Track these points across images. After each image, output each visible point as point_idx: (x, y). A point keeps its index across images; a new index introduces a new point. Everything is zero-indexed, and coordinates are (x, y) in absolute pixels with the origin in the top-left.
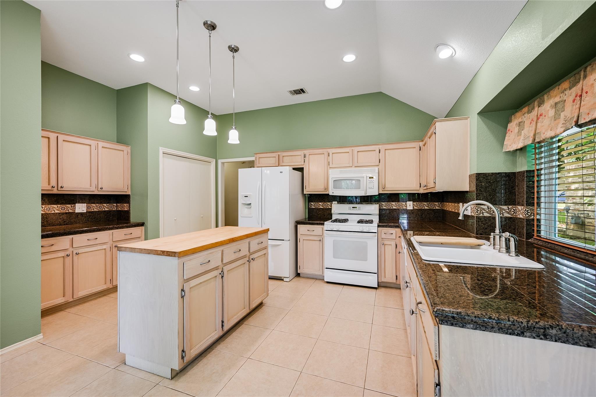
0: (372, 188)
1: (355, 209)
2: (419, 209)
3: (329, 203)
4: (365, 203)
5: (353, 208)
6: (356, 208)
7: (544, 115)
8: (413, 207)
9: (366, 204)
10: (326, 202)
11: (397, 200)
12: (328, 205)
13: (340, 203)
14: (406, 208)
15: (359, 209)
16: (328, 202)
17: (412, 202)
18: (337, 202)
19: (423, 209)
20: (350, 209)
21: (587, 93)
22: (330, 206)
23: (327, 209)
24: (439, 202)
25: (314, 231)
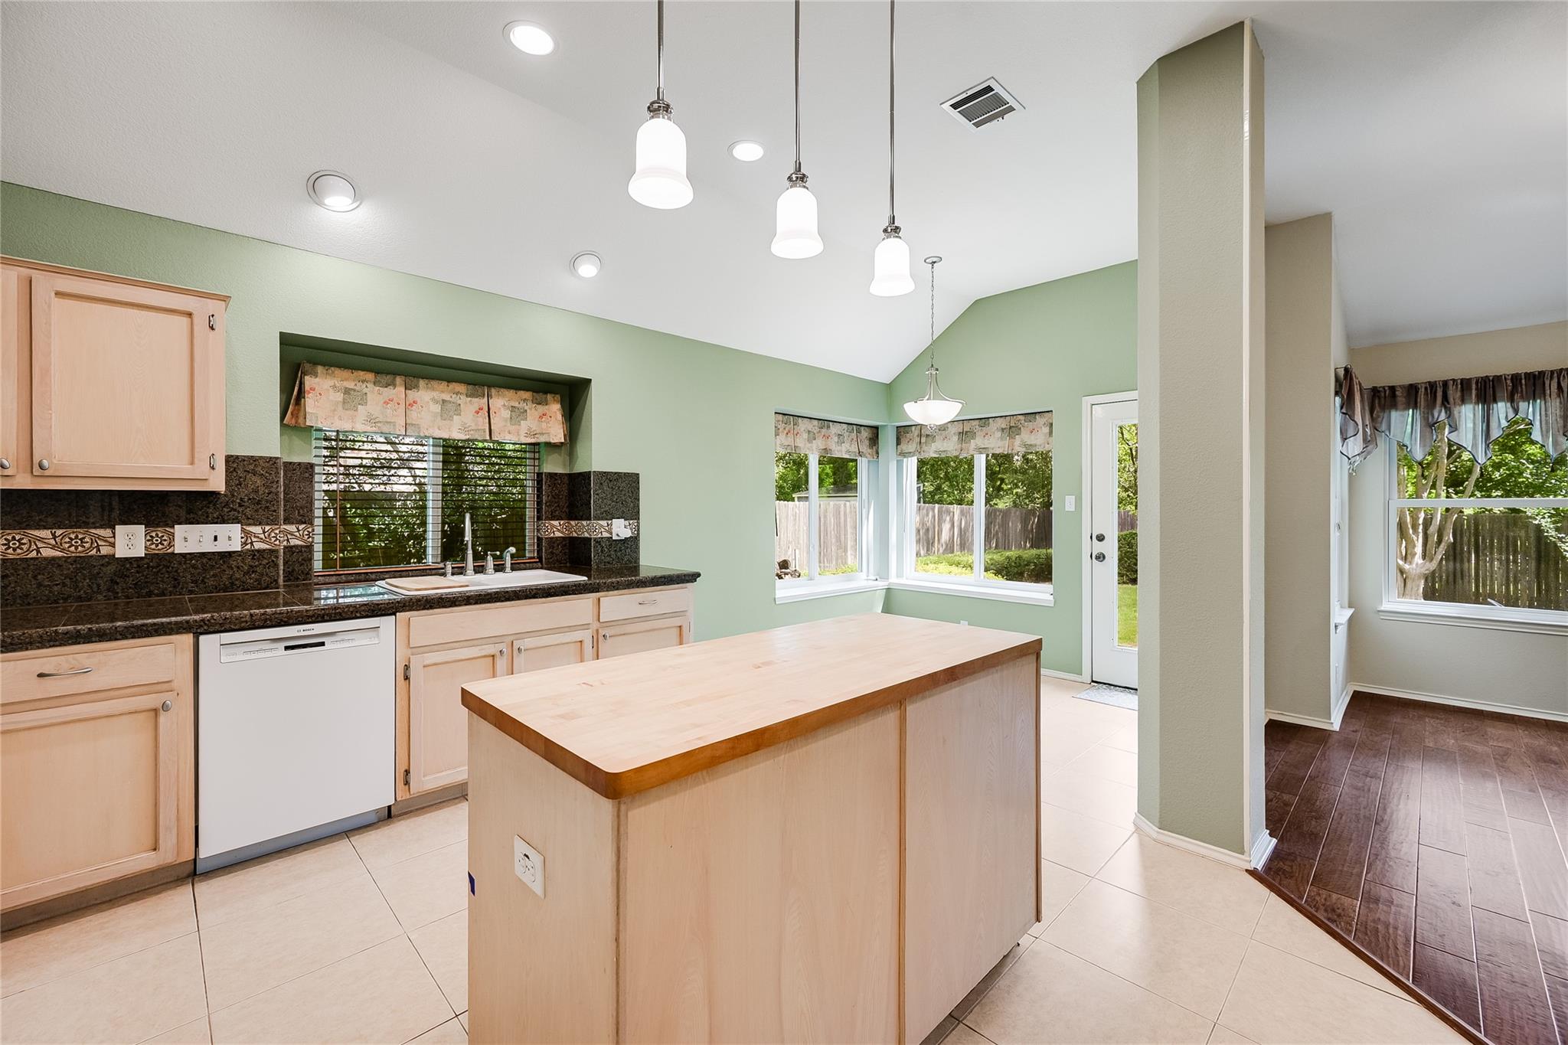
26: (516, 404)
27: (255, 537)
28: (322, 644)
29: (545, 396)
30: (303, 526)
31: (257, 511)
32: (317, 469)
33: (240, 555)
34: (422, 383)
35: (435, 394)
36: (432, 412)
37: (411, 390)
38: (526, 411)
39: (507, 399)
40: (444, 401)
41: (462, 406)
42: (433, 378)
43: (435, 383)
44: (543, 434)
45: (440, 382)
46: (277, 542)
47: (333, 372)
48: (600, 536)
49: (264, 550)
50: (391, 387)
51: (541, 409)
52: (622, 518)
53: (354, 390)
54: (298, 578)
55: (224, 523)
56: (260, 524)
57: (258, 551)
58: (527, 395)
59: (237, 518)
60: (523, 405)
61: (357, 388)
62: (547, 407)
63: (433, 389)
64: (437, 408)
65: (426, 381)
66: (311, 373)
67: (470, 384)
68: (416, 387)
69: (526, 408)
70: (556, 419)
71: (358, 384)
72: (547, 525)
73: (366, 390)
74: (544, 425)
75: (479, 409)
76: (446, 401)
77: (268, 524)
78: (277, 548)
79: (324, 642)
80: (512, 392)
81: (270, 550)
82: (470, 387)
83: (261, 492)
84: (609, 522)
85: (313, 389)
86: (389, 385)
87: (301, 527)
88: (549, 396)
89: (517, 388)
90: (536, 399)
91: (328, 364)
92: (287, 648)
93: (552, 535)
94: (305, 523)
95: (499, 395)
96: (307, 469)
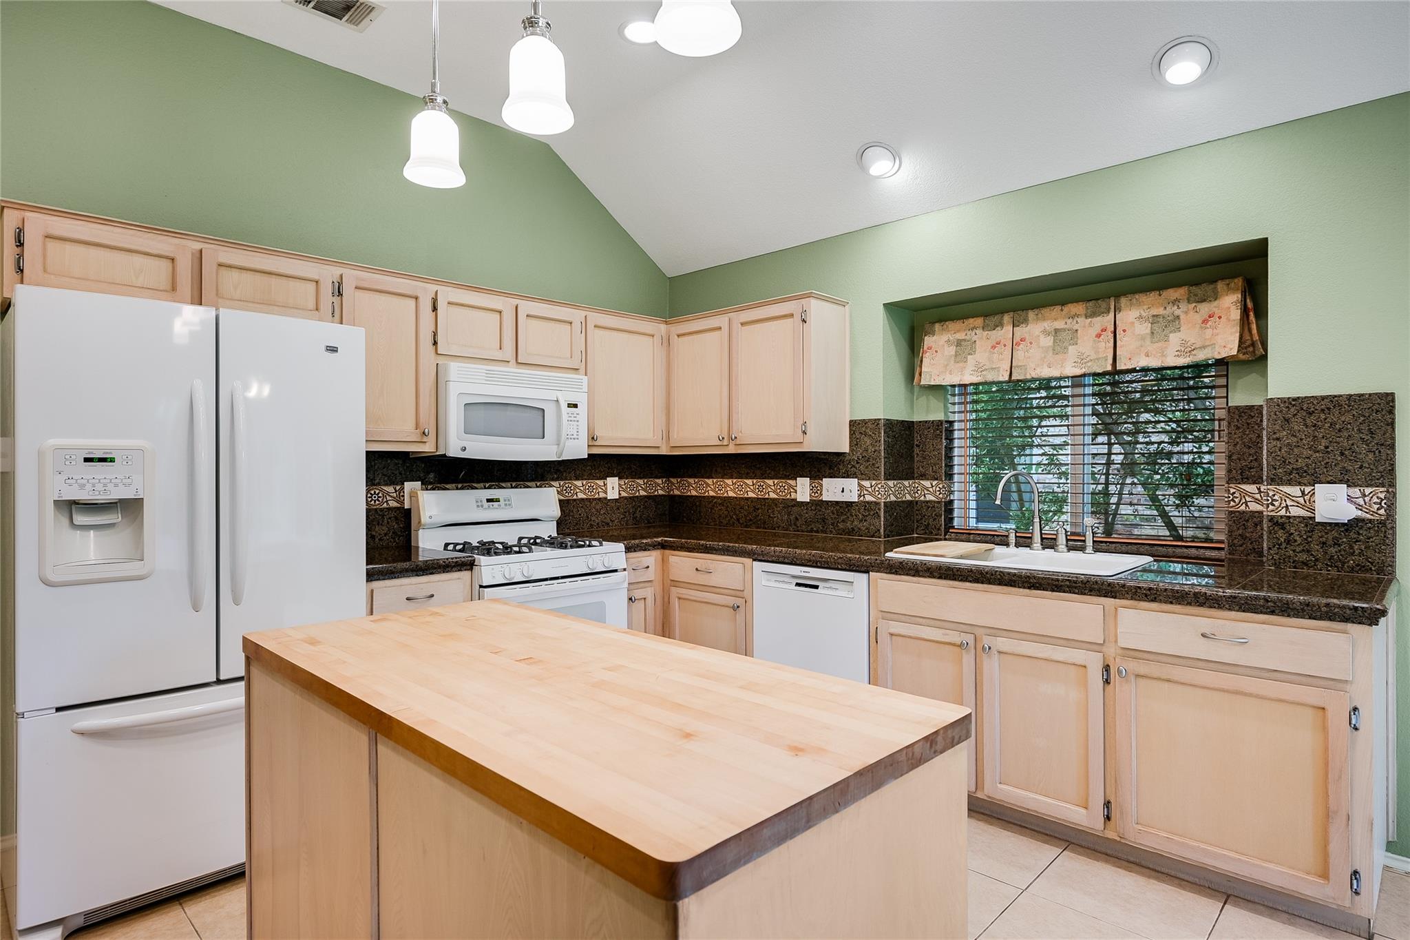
0: (575, 436)
1: (496, 504)
2: (630, 498)
3: (390, 489)
4: (509, 484)
5: (489, 501)
6: (498, 500)
7: (1028, 340)
8: (620, 494)
9: (512, 488)
10: (379, 484)
11: (586, 474)
12: (388, 493)
13: (430, 487)
14: (604, 495)
15: (508, 504)
16: (386, 485)
17: (617, 478)
18: (422, 484)
19: (637, 496)
20: (482, 506)
21: (1124, 331)
22: (394, 499)
23: (382, 510)
24: (664, 478)
25: (432, 596)
26: (1161, 311)
27: (866, 490)
28: (816, 587)
29: (1212, 286)
30: (936, 482)
31: (867, 467)
32: (956, 426)
33: (857, 506)
34: (1031, 314)
35: (1047, 325)
36: (1042, 347)
37: (1018, 326)
38: (1178, 317)
39: (1145, 307)
40: (1056, 331)
41: (1079, 332)
42: (1044, 306)
43: (1046, 311)
44: (1204, 347)
45: (1052, 308)
46: (879, 496)
47: (947, 326)
48: (1283, 512)
49: (872, 502)
50: (999, 328)
51: (1205, 308)
52: (1341, 482)
53: (965, 340)
54: (932, 533)
55: (848, 478)
56: (869, 479)
57: (868, 502)
58: (1180, 293)
59: (855, 474)
60: (1171, 309)
61: (967, 338)
62: (1216, 303)
63: (1044, 319)
64: (1048, 341)
65: (1036, 311)
66: (929, 333)
67: (1091, 300)
68: (1026, 321)
69: (1177, 312)
70: (1229, 320)
71: (969, 333)
72: (1232, 491)
73: (975, 338)
74: (1209, 332)
75: (1102, 331)
76: (1058, 329)
77: (874, 480)
78: (879, 501)
79: (818, 586)
80: (1153, 296)
81: (875, 502)
82: (1091, 304)
83: (870, 451)
84: (1307, 489)
85: (930, 348)
86: (997, 326)
87: (935, 483)
88: (1220, 285)
89: (1160, 288)
90: (1196, 295)
91: (942, 320)
92: (798, 585)
93: (1243, 508)
94: (937, 479)
95: (1131, 305)
96: (938, 426)
